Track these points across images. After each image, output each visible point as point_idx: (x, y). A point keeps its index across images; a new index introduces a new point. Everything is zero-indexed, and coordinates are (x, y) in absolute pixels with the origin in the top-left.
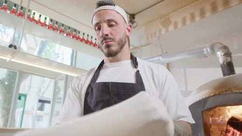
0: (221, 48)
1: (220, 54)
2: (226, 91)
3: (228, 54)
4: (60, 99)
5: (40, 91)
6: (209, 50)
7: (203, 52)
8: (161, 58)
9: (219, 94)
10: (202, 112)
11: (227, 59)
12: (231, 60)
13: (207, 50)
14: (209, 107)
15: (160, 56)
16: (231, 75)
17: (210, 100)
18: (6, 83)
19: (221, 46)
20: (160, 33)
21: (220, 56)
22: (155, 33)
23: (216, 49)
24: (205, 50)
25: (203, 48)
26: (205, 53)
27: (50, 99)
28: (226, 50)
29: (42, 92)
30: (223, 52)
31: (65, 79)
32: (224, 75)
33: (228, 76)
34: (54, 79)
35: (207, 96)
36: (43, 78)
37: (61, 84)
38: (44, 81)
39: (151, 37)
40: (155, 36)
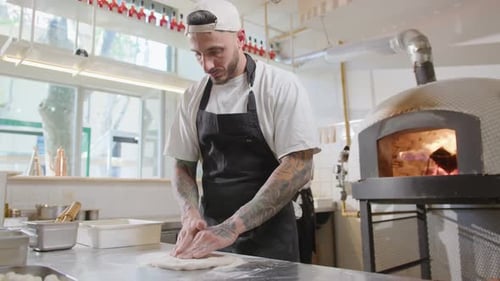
0: (413, 40)
1: (413, 48)
2: (412, 109)
3: (425, 50)
4: (154, 133)
5: (109, 120)
6: (397, 42)
7: (389, 44)
8: (325, 53)
9: (402, 113)
10: (378, 141)
11: (422, 58)
12: (429, 58)
13: (394, 43)
14: (386, 134)
15: (325, 50)
16: (429, 84)
17: (389, 123)
18: (53, 109)
19: (416, 35)
20: (324, 10)
21: (412, 52)
22: (315, 9)
23: (406, 41)
24: (391, 42)
25: (388, 39)
26: (392, 46)
27: (135, 134)
28: (422, 43)
29: (114, 122)
30: (416, 46)
31: (160, 96)
32: (419, 83)
33: (424, 85)
34: (139, 97)
35: (385, 117)
36: (112, 95)
37: (154, 106)
38: (116, 102)
39: (309, 18)
40: (315, 15)
